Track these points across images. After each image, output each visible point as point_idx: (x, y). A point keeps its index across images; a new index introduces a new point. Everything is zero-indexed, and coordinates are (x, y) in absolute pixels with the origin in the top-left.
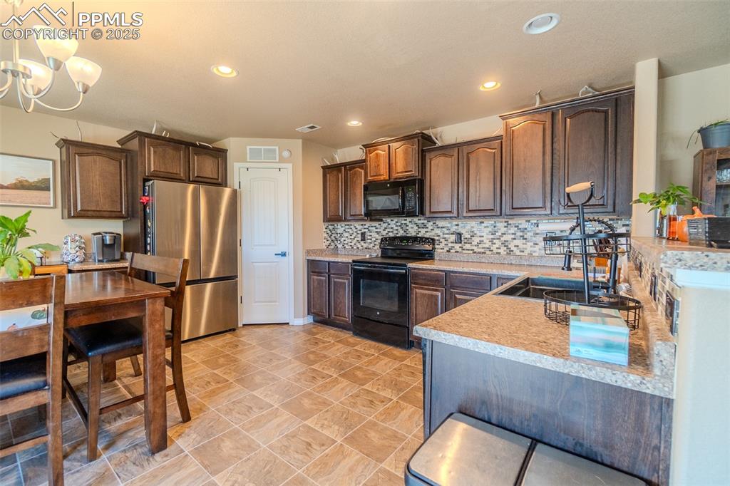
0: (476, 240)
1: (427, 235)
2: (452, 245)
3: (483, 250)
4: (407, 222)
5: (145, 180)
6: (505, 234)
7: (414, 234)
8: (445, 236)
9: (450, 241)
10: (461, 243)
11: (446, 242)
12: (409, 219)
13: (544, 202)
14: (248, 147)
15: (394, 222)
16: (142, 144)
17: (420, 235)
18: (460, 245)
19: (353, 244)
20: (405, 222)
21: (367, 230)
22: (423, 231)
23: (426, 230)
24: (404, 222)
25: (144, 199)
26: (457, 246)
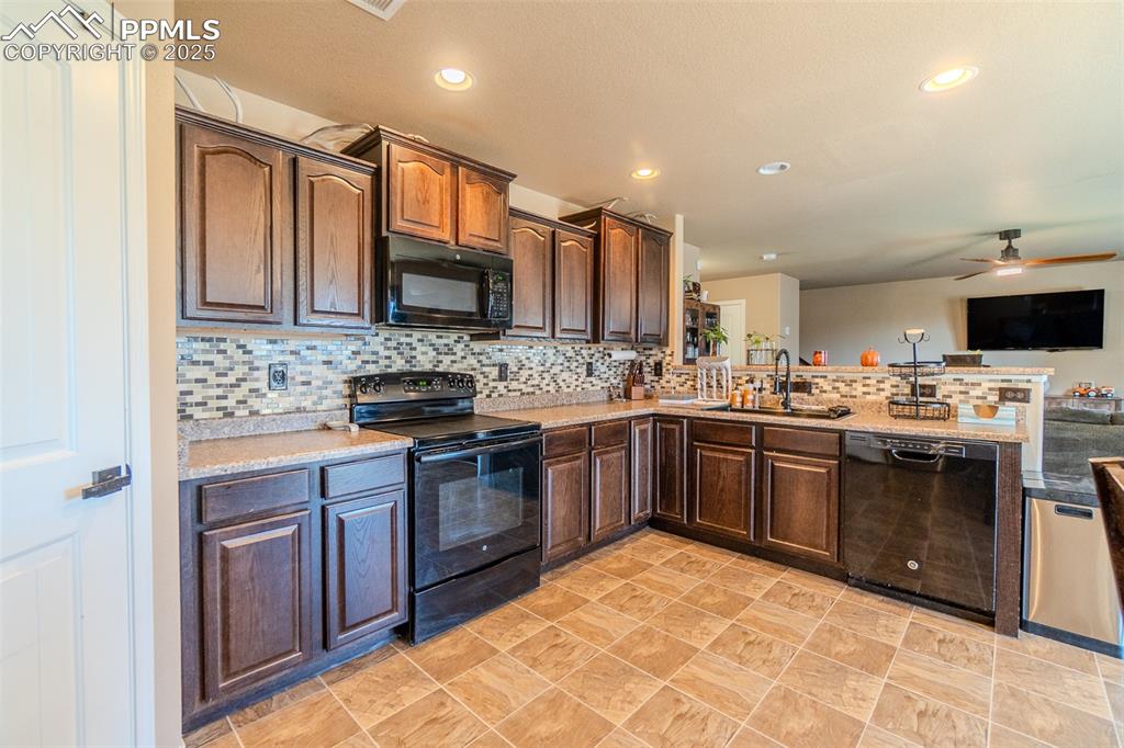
0: (525, 374)
1: (454, 369)
2: (494, 384)
3: (531, 390)
4: (413, 340)
7: (428, 367)
8: (485, 369)
9: (491, 377)
10: (506, 380)
11: (485, 381)
12: (417, 335)
15: (381, 339)
17: (440, 369)
18: (505, 383)
19: (230, 403)
20: (408, 340)
21: (292, 358)
22: (446, 360)
23: (453, 358)
24: (404, 340)
26: (501, 386)
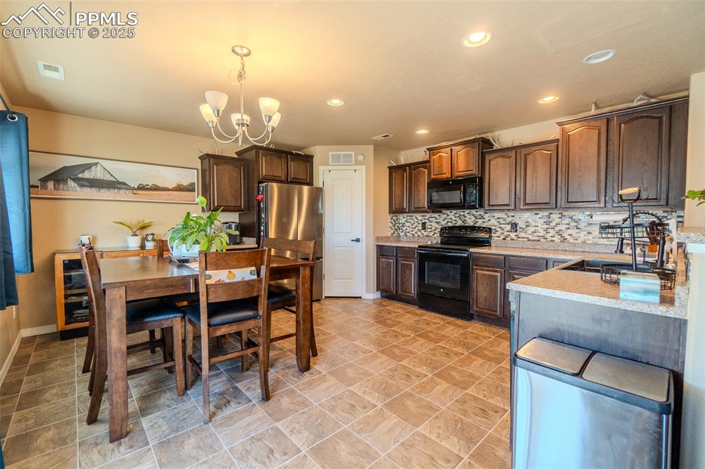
0: (531, 229)
1: (484, 225)
2: (508, 233)
3: (538, 238)
4: (466, 214)
5: (260, 182)
6: (559, 224)
7: (472, 224)
8: (501, 226)
9: (505, 230)
10: (516, 231)
11: (502, 231)
12: (467, 211)
13: (599, 197)
14: (330, 153)
15: (453, 214)
16: (257, 155)
17: (477, 225)
18: (516, 234)
19: (414, 232)
20: (463, 213)
21: (427, 221)
22: (480, 221)
23: (483, 220)
24: (462, 213)
25: (260, 197)
26: (513, 235)
